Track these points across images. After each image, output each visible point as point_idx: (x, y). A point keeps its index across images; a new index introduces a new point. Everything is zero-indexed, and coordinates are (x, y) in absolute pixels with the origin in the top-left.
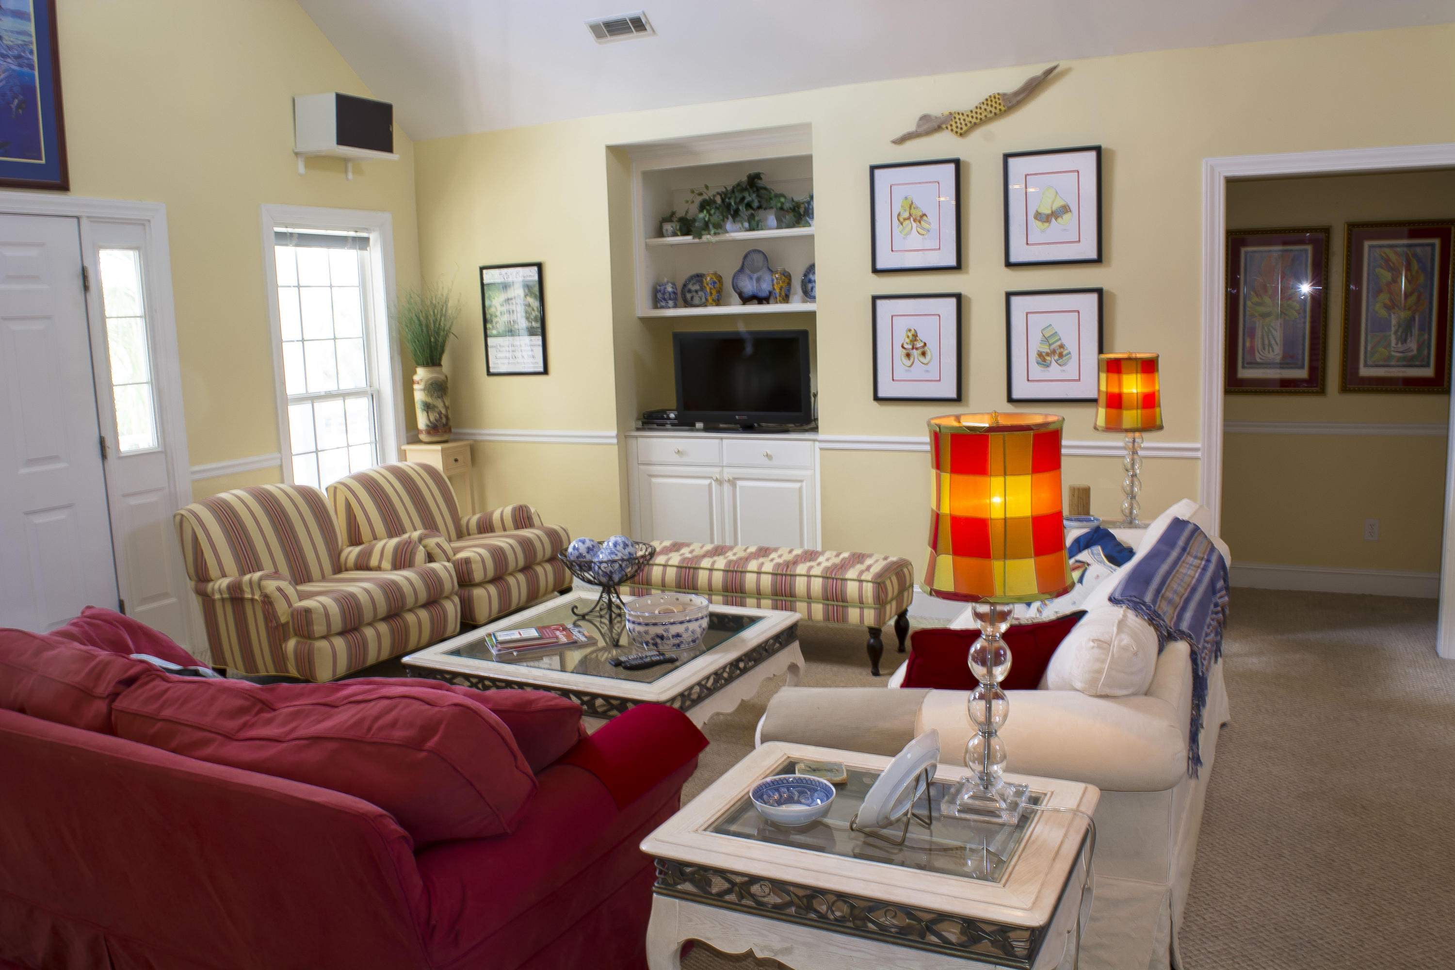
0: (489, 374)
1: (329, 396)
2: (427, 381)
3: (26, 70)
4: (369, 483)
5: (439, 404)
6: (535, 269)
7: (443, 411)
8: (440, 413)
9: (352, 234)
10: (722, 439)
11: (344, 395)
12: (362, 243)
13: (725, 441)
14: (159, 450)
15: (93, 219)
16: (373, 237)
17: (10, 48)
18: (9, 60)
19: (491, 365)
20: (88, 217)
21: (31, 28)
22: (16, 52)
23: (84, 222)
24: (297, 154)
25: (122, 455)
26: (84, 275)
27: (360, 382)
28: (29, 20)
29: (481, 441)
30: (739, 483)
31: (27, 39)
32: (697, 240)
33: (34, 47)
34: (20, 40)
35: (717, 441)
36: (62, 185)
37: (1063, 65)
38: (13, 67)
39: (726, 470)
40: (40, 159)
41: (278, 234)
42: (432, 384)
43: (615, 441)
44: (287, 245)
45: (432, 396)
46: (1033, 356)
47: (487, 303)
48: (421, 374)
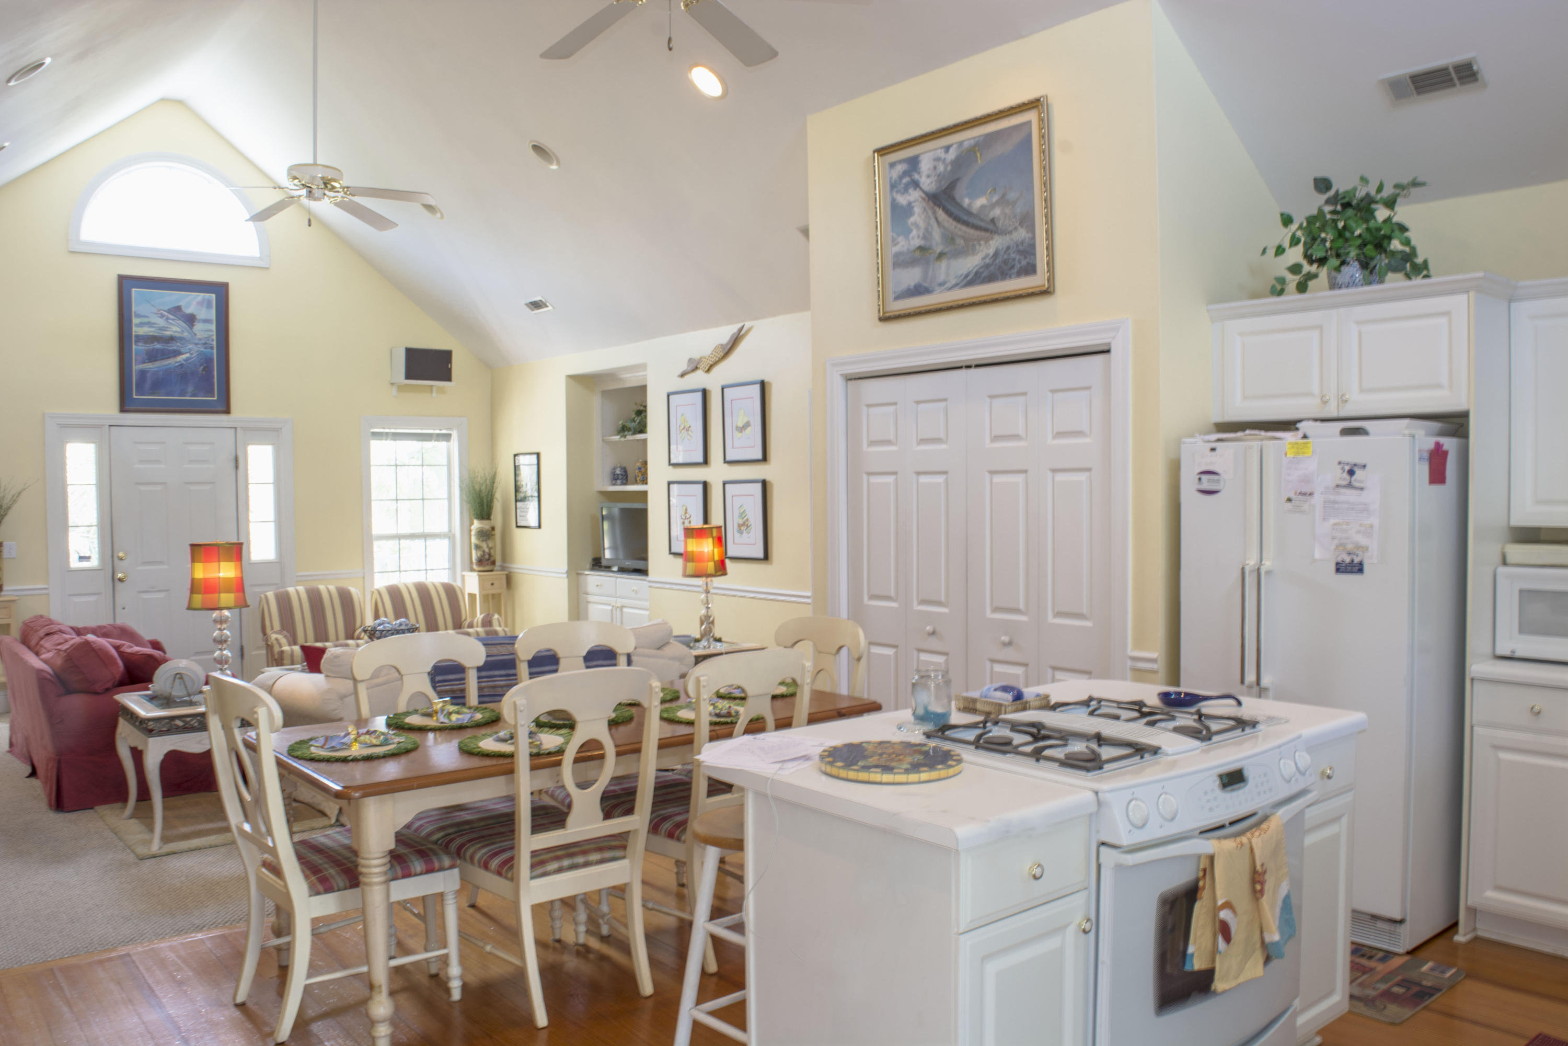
0: (518, 527)
1: (412, 536)
2: (477, 529)
3: (209, 350)
4: (423, 591)
5: (484, 545)
6: (535, 457)
7: (487, 550)
8: (484, 551)
9: (438, 432)
10: (617, 577)
11: (425, 536)
12: (447, 437)
13: (618, 579)
14: (277, 561)
15: (245, 429)
16: (455, 435)
17: (200, 339)
18: (199, 346)
19: (518, 521)
20: (242, 428)
21: (213, 327)
22: (204, 342)
23: (239, 430)
24: (392, 384)
25: (251, 562)
26: (236, 460)
27: (444, 529)
28: (212, 323)
29: (515, 573)
30: (625, 610)
31: (211, 333)
32: (623, 439)
33: (214, 337)
34: (205, 335)
35: (614, 579)
36: (227, 411)
37: (748, 324)
38: (202, 349)
39: (619, 600)
40: (214, 397)
41: (374, 434)
42: (479, 532)
43: (565, 576)
44: (382, 440)
45: (479, 539)
46: (736, 526)
47: (517, 479)
48: (477, 524)
